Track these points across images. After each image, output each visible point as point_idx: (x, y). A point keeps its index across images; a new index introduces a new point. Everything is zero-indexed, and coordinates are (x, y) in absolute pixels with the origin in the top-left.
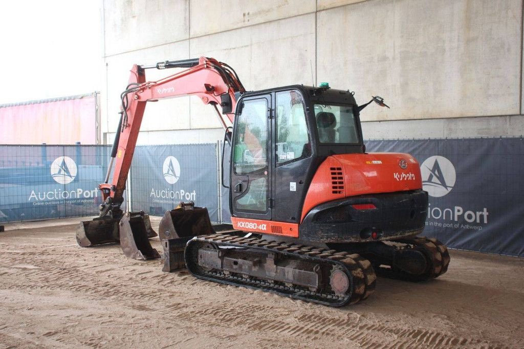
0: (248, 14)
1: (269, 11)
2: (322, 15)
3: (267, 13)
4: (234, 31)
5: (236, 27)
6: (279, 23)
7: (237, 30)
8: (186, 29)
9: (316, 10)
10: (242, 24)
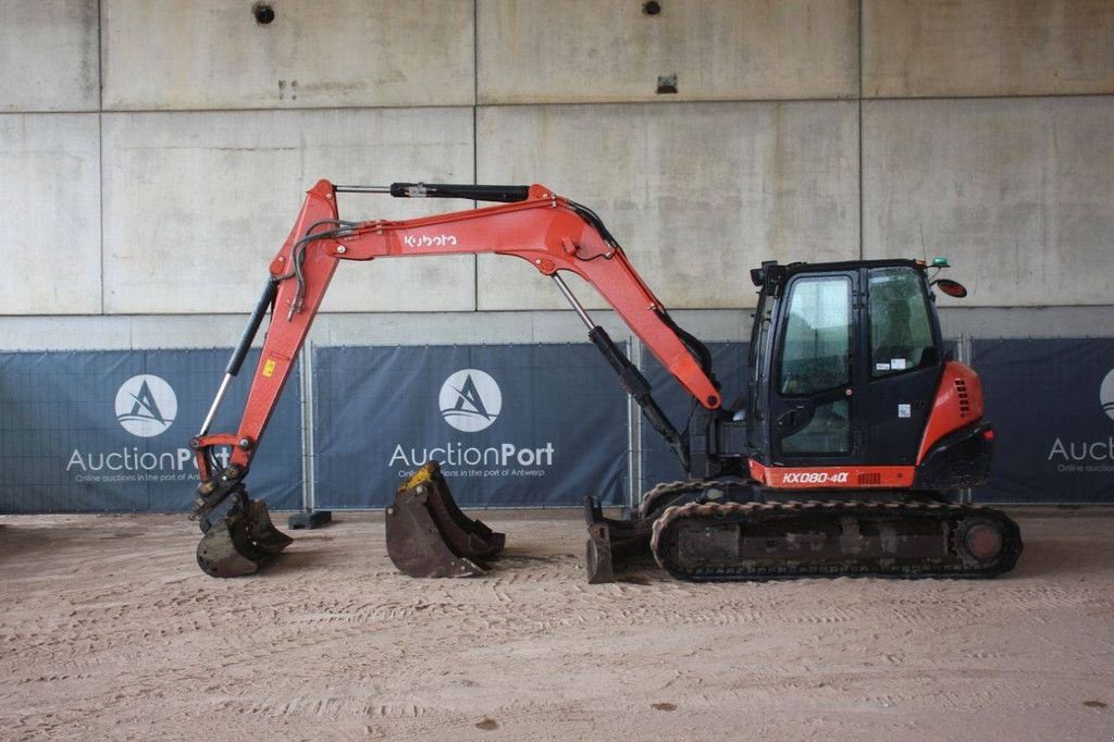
0: (294, 84)
1: (352, 86)
2: (487, 114)
3: (347, 90)
4: (250, 113)
5: (258, 105)
6: (381, 114)
7: (259, 113)
8: (89, 88)
9: (474, 104)
10: (276, 102)
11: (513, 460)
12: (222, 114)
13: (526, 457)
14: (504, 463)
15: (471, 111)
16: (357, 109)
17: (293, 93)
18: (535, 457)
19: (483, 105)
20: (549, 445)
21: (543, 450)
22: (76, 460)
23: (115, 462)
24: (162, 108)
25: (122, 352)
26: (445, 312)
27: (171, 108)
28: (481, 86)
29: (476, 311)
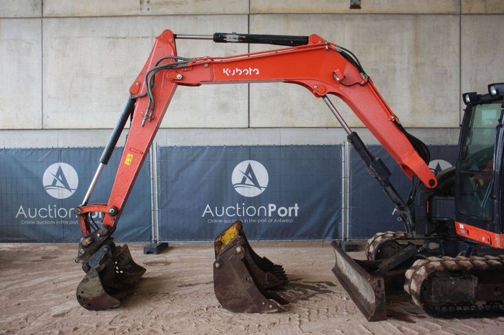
0: (148, 2)
1: (180, 3)
2: (256, 19)
3: (177, 5)
4: (124, 18)
5: (128, 14)
6: (196, 18)
7: (129, 18)
8: (35, 5)
9: (248, 13)
10: (139, 12)
11: (275, 214)
12: (108, 18)
13: (282, 212)
14: (270, 215)
15: (247, 16)
16: (183, 15)
17: (148, 7)
18: (288, 211)
19: (253, 14)
20: (296, 205)
21: (292, 208)
22: (21, 211)
23: (43, 213)
24: (75, 16)
25: (48, 149)
26: (231, 128)
27: (81, 15)
28: (252, 4)
29: (249, 127)
